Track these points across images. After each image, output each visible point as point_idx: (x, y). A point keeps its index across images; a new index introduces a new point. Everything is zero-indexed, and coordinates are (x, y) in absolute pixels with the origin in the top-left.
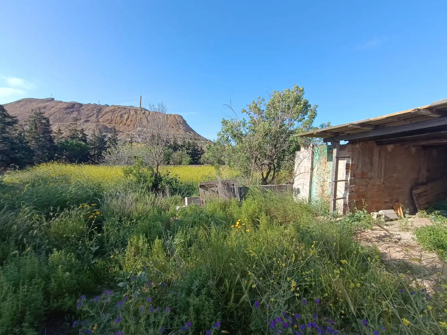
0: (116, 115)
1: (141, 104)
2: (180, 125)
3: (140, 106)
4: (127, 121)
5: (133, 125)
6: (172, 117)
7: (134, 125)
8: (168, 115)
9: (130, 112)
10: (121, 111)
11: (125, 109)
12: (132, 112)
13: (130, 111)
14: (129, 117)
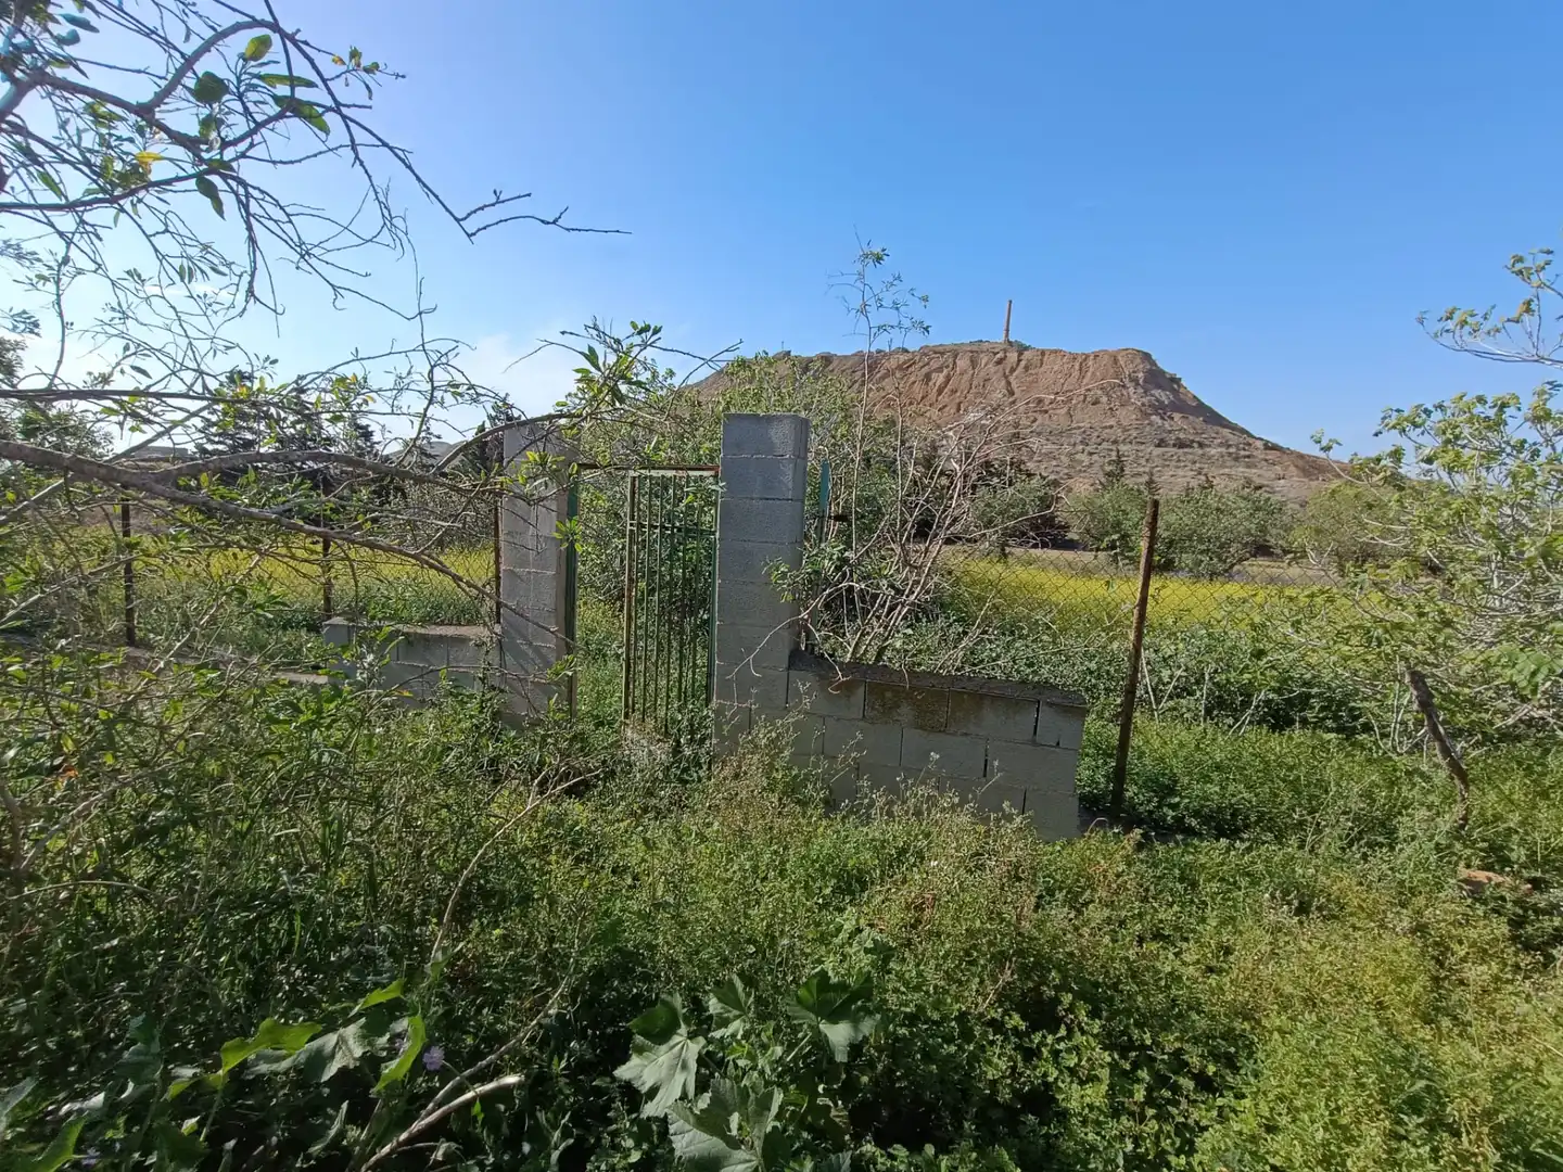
0: (913, 379)
1: (1007, 330)
2: (1132, 390)
3: (1007, 335)
4: (939, 394)
5: (955, 407)
6: (1106, 360)
7: (959, 404)
8: (1087, 356)
9: (955, 363)
10: (928, 364)
11: (942, 354)
12: (963, 363)
13: (956, 357)
14: (948, 379)
